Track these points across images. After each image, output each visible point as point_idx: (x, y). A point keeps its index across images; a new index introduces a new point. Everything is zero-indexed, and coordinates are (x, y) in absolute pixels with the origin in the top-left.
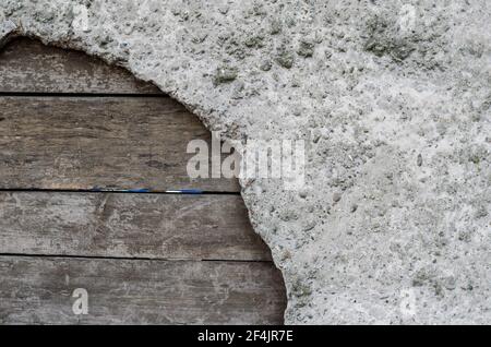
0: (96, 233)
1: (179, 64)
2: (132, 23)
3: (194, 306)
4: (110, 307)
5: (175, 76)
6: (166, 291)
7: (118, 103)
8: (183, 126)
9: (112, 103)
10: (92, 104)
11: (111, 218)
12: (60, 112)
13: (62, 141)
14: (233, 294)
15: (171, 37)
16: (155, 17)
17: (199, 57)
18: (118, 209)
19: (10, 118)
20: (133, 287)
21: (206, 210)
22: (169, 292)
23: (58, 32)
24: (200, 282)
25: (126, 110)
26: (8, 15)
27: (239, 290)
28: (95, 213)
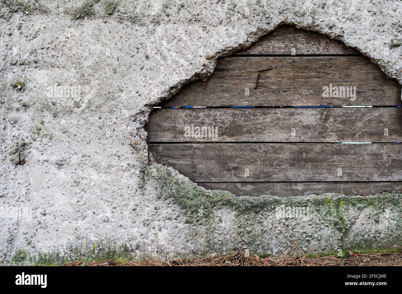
0: (320, 130)
1: (371, 38)
2: (346, 17)
3: (372, 168)
4: (327, 169)
5: (369, 44)
6: (358, 160)
7: (334, 59)
8: (369, 71)
9: (331, 59)
10: (320, 60)
11: (329, 121)
12: (303, 65)
13: (303, 80)
14: (394, 160)
15: (367, 24)
16: (358, 13)
17: (382, 34)
18: (333, 116)
19: (276, 68)
20: (340, 158)
21: (380, 116)
22: (359, 160)
23: (307, 21)
24: (376, 154)
25: (338, 63)
26: (280, 13)
27: (397, 158)
28: (320, 119)
